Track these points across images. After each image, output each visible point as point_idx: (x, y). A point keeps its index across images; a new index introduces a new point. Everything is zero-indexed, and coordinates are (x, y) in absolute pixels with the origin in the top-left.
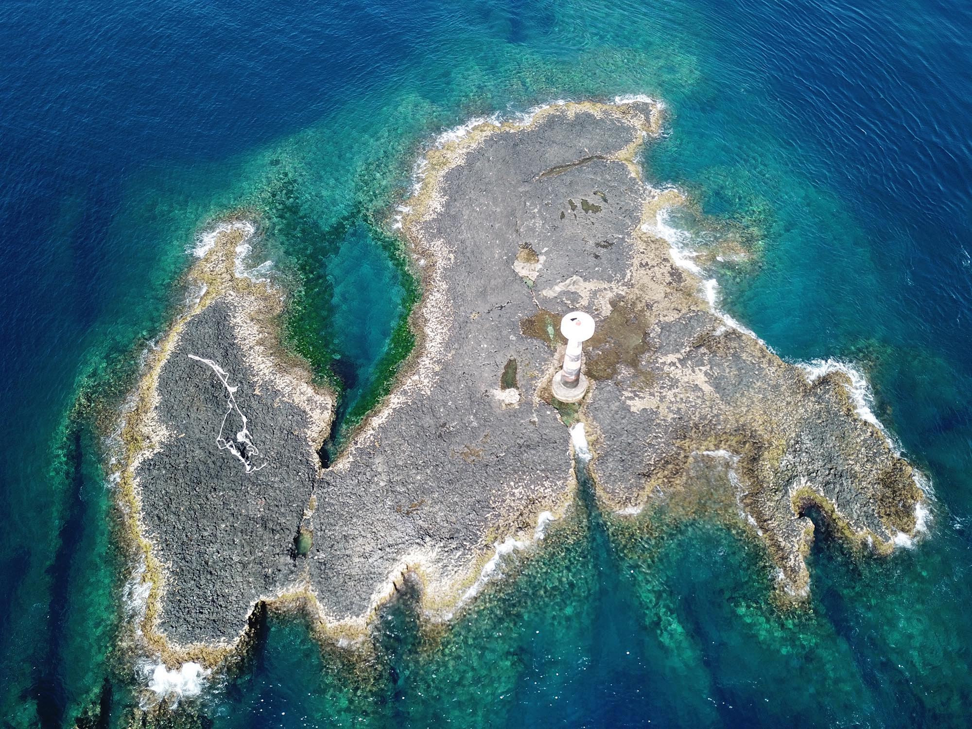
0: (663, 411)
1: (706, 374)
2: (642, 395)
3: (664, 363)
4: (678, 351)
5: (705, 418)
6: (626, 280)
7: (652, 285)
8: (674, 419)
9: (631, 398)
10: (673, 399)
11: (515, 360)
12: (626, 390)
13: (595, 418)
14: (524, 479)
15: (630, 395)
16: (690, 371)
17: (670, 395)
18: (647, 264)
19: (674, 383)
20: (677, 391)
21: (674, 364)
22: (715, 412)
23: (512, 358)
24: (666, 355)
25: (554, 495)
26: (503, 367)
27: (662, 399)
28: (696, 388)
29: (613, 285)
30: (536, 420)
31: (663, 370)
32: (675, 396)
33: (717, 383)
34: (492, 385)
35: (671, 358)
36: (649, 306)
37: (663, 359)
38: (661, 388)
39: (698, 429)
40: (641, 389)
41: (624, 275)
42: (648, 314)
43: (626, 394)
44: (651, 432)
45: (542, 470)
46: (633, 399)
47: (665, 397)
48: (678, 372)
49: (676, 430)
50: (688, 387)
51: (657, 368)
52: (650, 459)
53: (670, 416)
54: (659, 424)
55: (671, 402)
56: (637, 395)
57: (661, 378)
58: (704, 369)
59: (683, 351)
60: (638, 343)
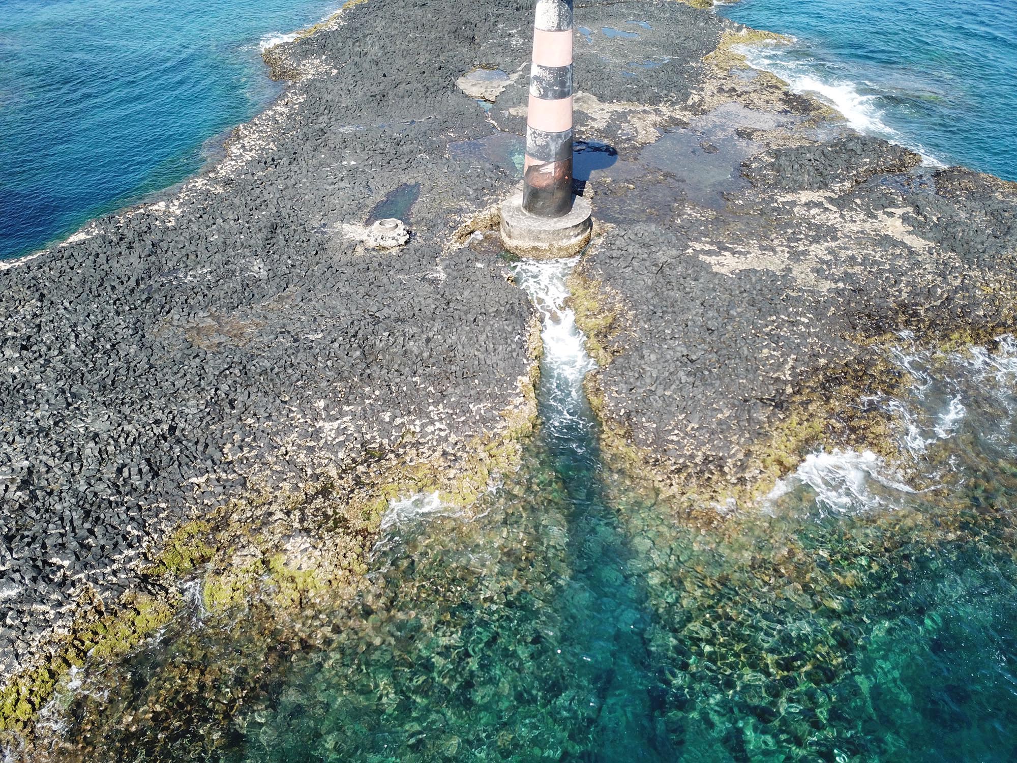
0: (802, 274)
1: (905, 218)
2: (739, 248)
3: (793, 204)
4: (825, 185)
5: (930, 293)
6: (690, 102)
7: (744, 112)
8: (839, 292)
9: (709, 253)
10: (828, 258)
12: (697, 240)
13: (609, 278)
15: (707, 247)
16: (862, 216)
17: (819, 250)
18: (734, 90)
19: (825, 233)
20: (834, 244)
21: (819, 205)
22: (957, 283)
23: (411, 182)
24: (793, 191)
25: (453, 438)
26: (383, 192)
27: (796, 256)
28: (885, 241)
29: (662, 107)
30: (443, 276)
31: (789, 212)
32: (831, 251)
33: (943, 235)
35: (805, 196)
36: (744, 135)
37: (789, 197)
38: (789, 240)
39: (916, 314)
40: (738, 240)
41: (686, 96)
42: (743, 143)
43: (698, 247)
44: (776, 313)
45: (426, 377)
46: (718, 254)
47: (805, 253)
48: (833, 218)
49: (848, 314)
50: (861, 239)
51: (774, 209)
52: (780, 366)
53: (826, 286)
54: (797, 299)
55: (822, 262)
56: (726, 249)
57: (789, 225)
58: (899, 212)
59: (837, 187)
60: (722, 178)
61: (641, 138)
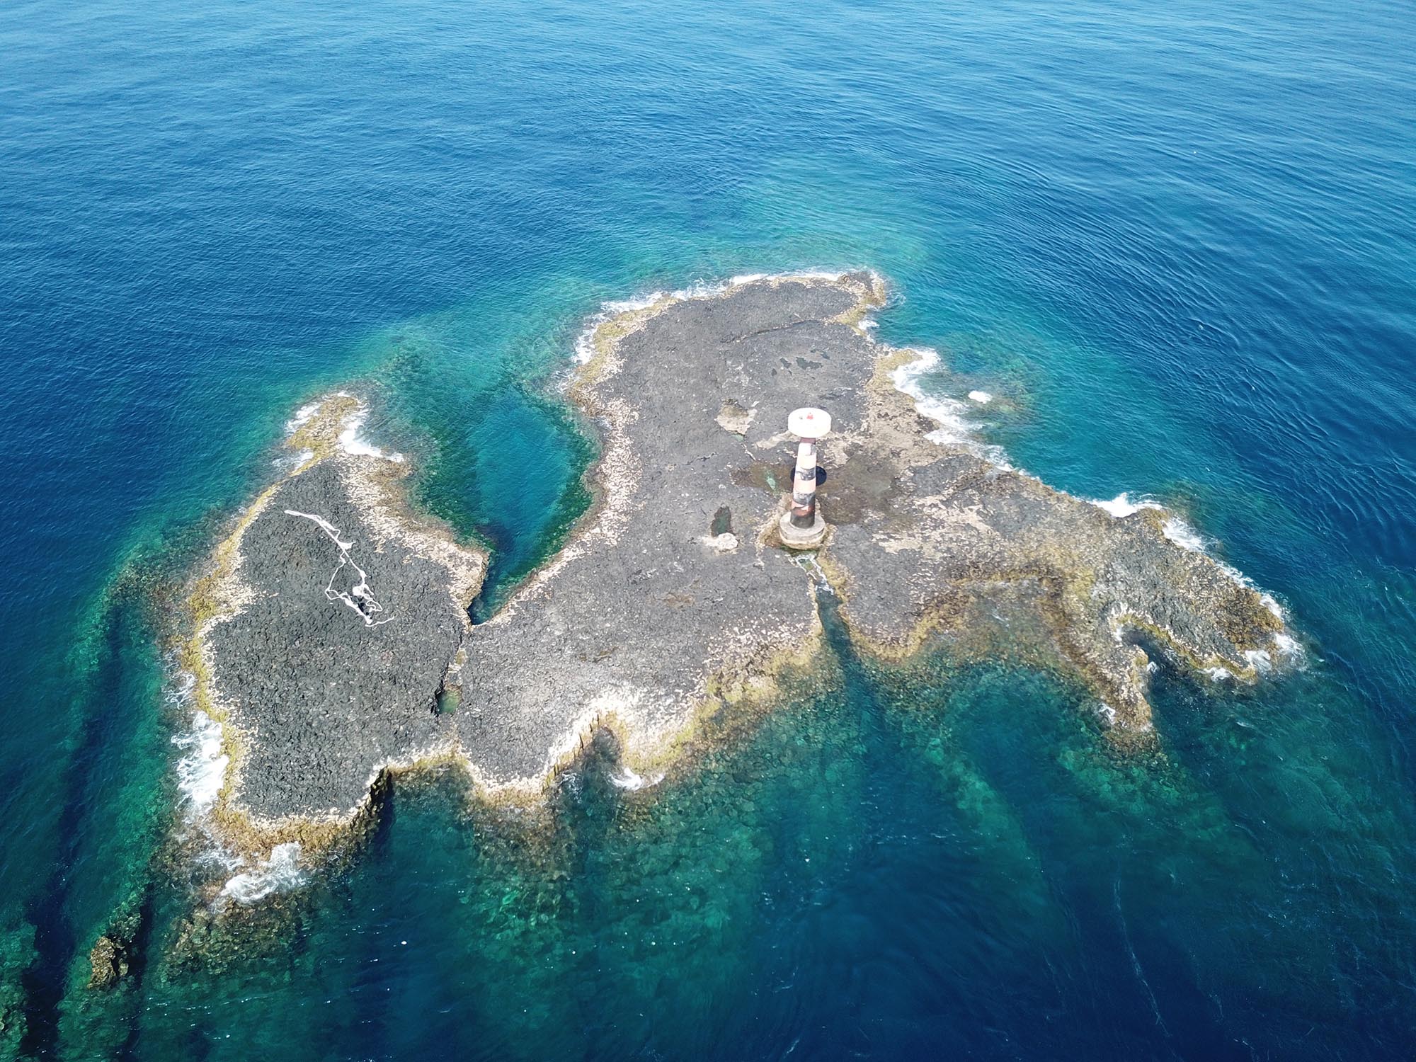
0: (928, 550)
1: (978, 512)
2: (898, 536)
3: (923, 505)
4: (939, 493)
5: (985, 556)
6: (862, 429)
7: (895, 434)
8: (944, 558)
9: (884, 540)
10: (940, 539)
11: (728, 508)
12: (877, 533)
13: (839, 559)
14: (752, 624)
15: (883, 537)
16: (958, 511)
17: (936, 535)
18: (887, 415)
19: (939, 523)
20: (943, 531)
21: (936, 506)
22: (998, 549)
23: (724, 506)
24: (924, 497)
25: (794, 638)
26: (712, 514)
27: (925, 539)
28: (968, 527)
29: (846, 434)
30: (762, 564)
31: (922, 511)
32: (942, 536)
33: (995, 522)
34: (701, 532)
35: (930, 500)
36: (896, 454)
37: (921, 502)
38: (922, 529)
39: (978, 567)
40: (896, 531)
41: (859, 425)
42: (895, 461)
43: (878, 537)
44: (916, 572)
45: (774, 614)
46: (887, 540)
47: (928, 537)
48: (942, 513)
49: (949, 569)
50: (958, 527)
51: (915, 510)
52: (918, 598)
53: (939, 556)
54: (925, 564)
55: (938, 542)
56: (892, 537)
57: (921, 520)
58: (975, 508)
59: (945, 493)
60: (885, 489)
61: (838, 462)
